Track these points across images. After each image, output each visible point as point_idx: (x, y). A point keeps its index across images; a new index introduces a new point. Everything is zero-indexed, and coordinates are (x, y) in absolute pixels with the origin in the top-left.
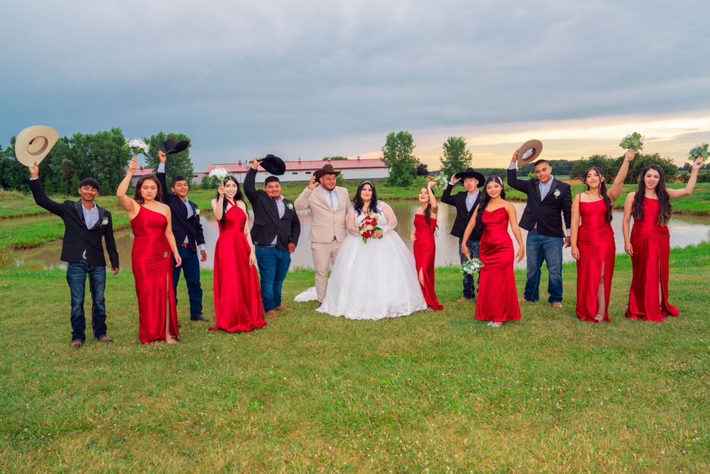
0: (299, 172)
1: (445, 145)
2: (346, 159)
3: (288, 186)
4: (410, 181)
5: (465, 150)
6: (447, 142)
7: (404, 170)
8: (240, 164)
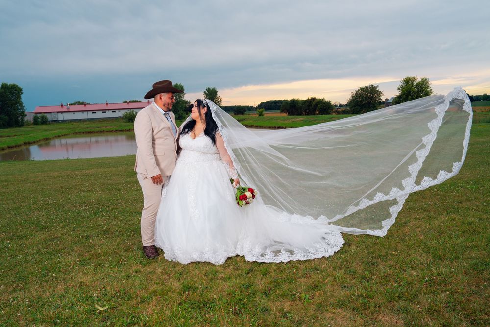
0: (107, 112)
1: (205, 92)
2: (140, 102)
3: (99, 121)
4: (184, 116)
5: (218, 96)
6: (206, 91)
7: (179, 109)
8: (62, 106)
